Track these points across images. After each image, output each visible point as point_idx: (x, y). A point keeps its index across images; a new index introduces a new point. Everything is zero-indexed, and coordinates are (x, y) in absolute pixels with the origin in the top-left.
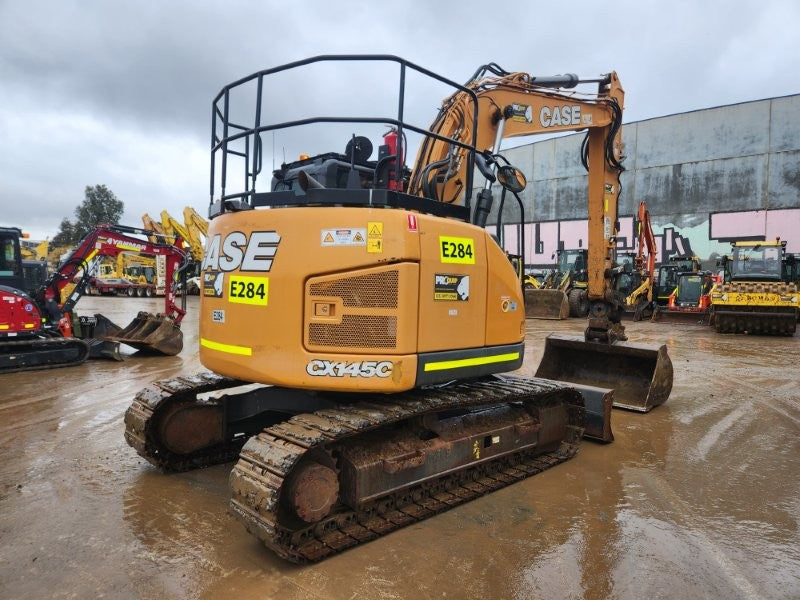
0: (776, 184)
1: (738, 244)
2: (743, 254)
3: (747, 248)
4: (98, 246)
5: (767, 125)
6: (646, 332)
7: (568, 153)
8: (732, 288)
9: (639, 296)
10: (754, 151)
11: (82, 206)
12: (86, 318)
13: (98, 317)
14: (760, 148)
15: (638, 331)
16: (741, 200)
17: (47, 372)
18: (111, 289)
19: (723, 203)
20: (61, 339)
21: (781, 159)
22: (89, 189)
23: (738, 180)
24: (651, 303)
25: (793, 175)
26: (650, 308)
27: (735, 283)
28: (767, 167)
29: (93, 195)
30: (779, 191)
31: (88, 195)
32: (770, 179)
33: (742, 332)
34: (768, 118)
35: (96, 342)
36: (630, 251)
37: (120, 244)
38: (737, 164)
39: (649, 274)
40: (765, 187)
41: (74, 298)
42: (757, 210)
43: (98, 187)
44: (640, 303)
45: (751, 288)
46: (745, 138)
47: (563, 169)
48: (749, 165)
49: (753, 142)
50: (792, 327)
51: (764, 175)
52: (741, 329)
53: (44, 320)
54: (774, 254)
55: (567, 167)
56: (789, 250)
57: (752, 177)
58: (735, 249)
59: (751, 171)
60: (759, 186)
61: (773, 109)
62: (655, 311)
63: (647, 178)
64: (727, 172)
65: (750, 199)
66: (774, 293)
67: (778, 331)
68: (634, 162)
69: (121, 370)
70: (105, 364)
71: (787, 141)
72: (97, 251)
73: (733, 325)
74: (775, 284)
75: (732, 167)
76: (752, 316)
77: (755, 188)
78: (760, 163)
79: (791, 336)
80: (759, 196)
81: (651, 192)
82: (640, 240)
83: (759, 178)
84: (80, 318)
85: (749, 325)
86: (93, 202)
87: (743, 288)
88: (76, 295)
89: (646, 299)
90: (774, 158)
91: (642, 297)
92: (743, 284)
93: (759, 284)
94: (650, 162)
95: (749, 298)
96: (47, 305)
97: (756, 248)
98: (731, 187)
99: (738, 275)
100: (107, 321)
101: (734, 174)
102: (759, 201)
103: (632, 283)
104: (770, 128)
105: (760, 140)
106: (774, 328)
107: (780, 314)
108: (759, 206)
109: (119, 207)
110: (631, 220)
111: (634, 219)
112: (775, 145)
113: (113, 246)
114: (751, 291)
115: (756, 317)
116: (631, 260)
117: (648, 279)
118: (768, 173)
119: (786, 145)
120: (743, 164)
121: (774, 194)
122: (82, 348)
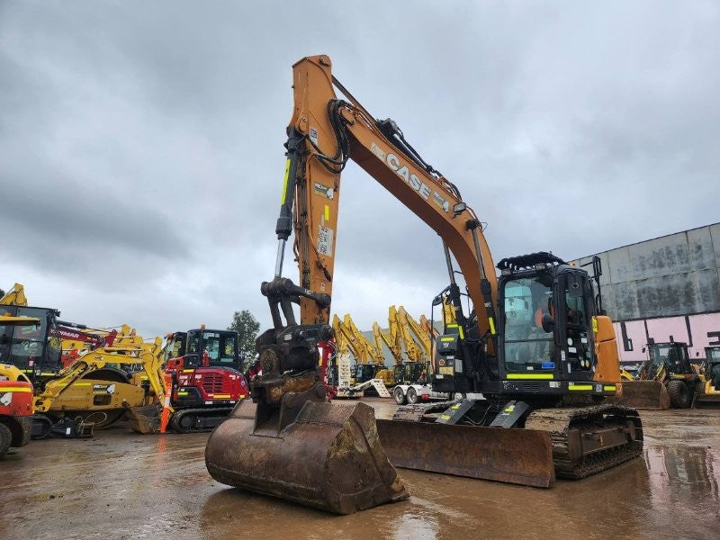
68: (714, 261)
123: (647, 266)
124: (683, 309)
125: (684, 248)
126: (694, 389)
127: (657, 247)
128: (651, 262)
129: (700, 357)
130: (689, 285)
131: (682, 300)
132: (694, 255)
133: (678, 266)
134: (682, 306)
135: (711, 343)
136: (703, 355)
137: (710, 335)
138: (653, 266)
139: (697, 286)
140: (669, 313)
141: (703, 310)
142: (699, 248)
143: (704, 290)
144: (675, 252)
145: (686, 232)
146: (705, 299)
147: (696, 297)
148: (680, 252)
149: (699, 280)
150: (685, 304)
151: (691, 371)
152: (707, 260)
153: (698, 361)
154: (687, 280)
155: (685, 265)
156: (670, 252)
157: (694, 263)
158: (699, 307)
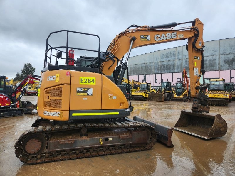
0: (222, 63)
1: (211, 80)
2: (213, 83)
3: (214, 81)
4: (28, 81)
5: (219, 47)
6: (186, 105)
7: (164, 55)
8: (210, 93)
9: (184, 95)
10: (216, 54)
11: (23, 69)
12: (24, 102)
13: (27, 102)
14: (217, 53)
15: (184, 105)
16: (212, 68)
17: (12, 118)
18: (31, 94)
19: (207, 69)
20: (16, 108)
21: (223, 56)
22: (25, 64)
23: (211, 62)
24: (188, 97)
25: (227, 61)
26: (188, 98)
27: (211, 91)
28: (219, 59)
29: (26, 66)
30: (223, 65)
31: (25, 66)
32: (220, 62)
33: (213, 105)
34: (219, 45)
35: (27, 109)
36: (182, 82)
37: (35, 81)
38: (211, 58)
39: (187, 89)
40: (219, 64)
41: (21, 96)
42: (217, 71)
43: (28, 64)
44: (185, 97)
45: (215, 93)
46: (213, 51)
47: (162, 59)
48: (214, 58)
49: (215, 52)
50: (227, 104)
51: (218, 61)
52: (213, 104)
53: (12, 103)
54: (222, 83)
55: (163, 58)
56: (226, 82)
57: (215, 61)
58: (210, 82)
59: (215, 60)
60: (217, 64)
61: (220, 42)
62: (189, 99)
63: (186, 62)
64: (208, 60)
65: (215, 67)
66: (222, 94)
67: (223, 105)
68: (182, 57)
69: (34, 117)
70: (29, 115)
71: (224, 51)
72: (28, 82)
73: (211, 103)
74: (222, 91)
75: (209, 59)
76: (216, 101)
77: (216, 64)
78: (217, 57)
79: (227, 106)
80: (217, 67)
81: (187, 65)
82: (184, 79)
83: (217, 61)
84: (22, 102)
85: (215, 103)
86: (26, 68)
87: (213, 93)
88: (21, 95)
89: (186, 96)
90: (221, 56)
91: (185, 95)
92: (213, 91)
93: (217, 91)
94: (186, 57)
95: (215, 95)
96: (13, 98)
97: (216, 81)
98: (209, 64)
99: (211, 89)
100: (30, 103)
101: (210, 60)
102: (217, 68)
103: (182, 91)
104: (220, 48)
105: (217, 51)
106: (222, 104)
107: (223, 100)
108: (217, 69)
109: (34, 69)
110: (182, 73)
111: (183, 73)
112: (221, 52)
113: (33, 81)
114: (215, 94)
115: (217, 101)
116: (182, 85)
117: (187, 90)
118: (220, 60)
119: (224, 53)
120: (213, 58)
121: (222, 66)
122: (22, 111)
123: (164, 57)
124: (172, 71)
125: (175, 52)
126: (171, 95)
127: (168, 51)
128: (165, 56)
129: (174, 85)
130: (175, 64)
131: (172, 68)
132: (177, 55)
133: (173, 58)
134: (172, 70)
135: (178, 81)
136: (175, 85)
137: (178, 79)
138: (166, 57)
139: (176, 65)
140: (168, 72)
141: (177, 72)
142: (179, 53)
143: (178, 66)
144: (172, 53)
145: (176, 47)
146: (178, 68)
147: (176, 68)
148: (174, 53)
149: (177, 63)
150: (172, 69)
151: (171, 90)
152: (180, 57)
153: (173, 86)
154: (174, 62)
155: (174, 58)
156: (171, 53)
157: (177, 57)
158: (176, 71)
